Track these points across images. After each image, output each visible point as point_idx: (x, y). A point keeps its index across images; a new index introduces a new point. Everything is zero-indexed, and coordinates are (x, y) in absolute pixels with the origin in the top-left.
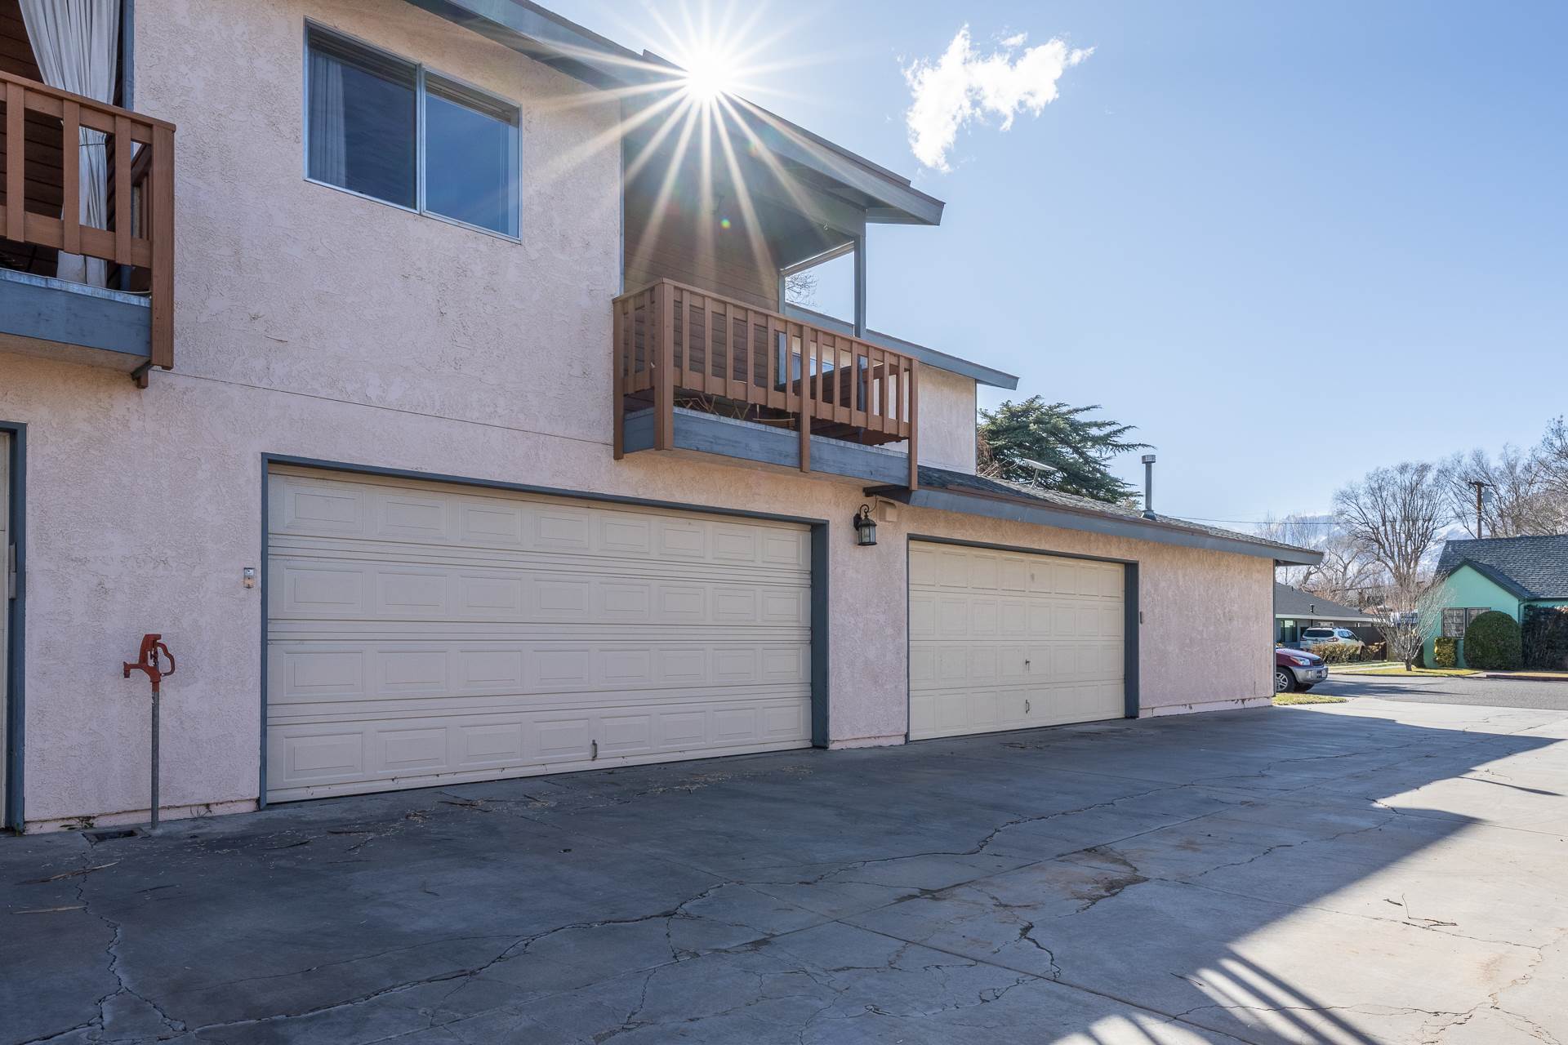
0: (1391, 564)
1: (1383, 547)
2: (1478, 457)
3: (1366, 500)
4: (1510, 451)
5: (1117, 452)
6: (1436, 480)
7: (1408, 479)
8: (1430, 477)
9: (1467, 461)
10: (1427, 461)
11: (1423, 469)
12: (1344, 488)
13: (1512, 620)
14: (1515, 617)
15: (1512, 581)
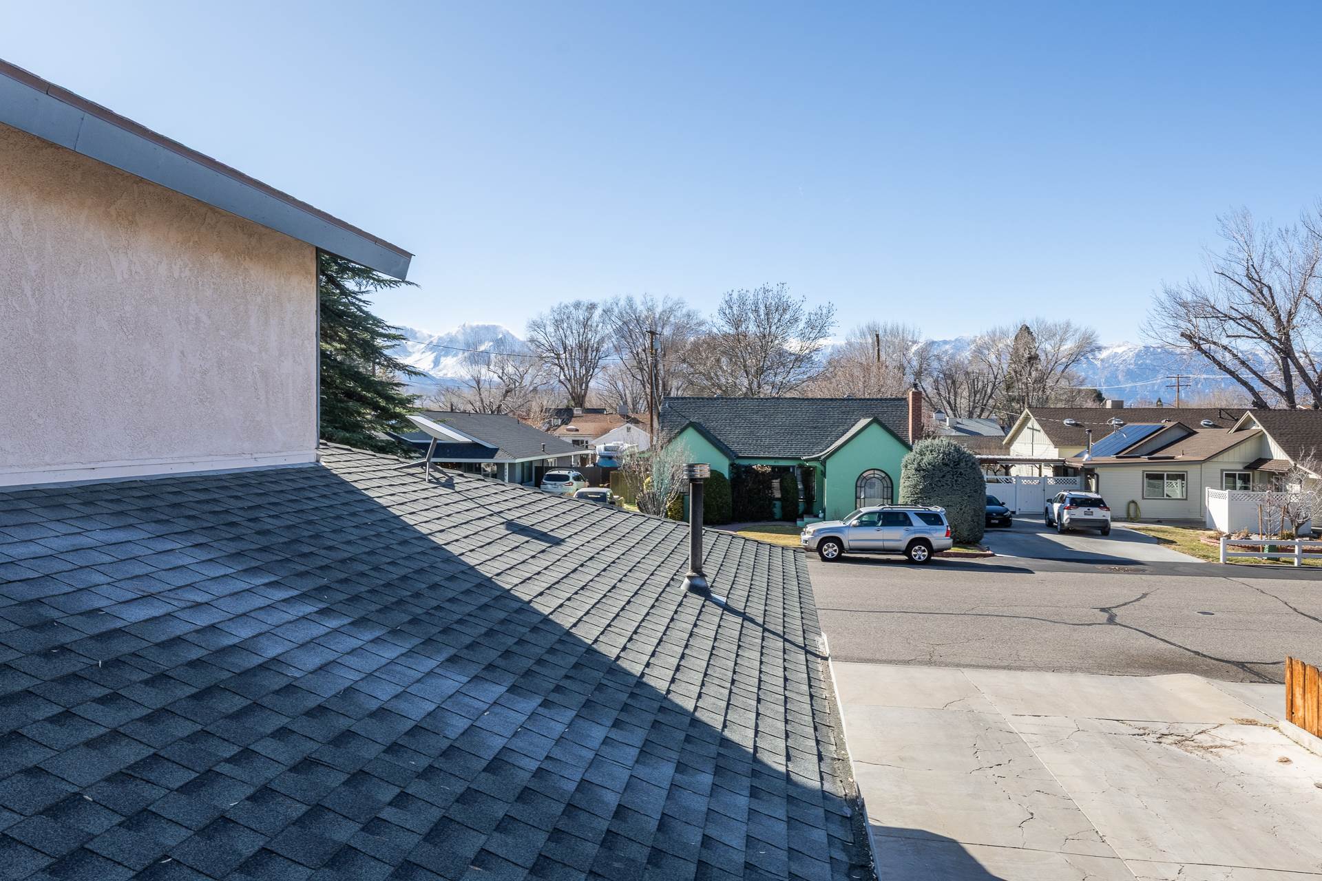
0: (569, 386)
1: (563, 370)
2: (630, 301)
3: (550, 329)
4: (648, 298)
5: (378, 287)
6: (602, 316)
7: (581, 315)
8: (598, 313)
9: (622, 303)
10: (594, 300)
11: (592, 307)
12: (536, 318)
13: (725, 478)
14: (727, 476)
15: (719, 440)
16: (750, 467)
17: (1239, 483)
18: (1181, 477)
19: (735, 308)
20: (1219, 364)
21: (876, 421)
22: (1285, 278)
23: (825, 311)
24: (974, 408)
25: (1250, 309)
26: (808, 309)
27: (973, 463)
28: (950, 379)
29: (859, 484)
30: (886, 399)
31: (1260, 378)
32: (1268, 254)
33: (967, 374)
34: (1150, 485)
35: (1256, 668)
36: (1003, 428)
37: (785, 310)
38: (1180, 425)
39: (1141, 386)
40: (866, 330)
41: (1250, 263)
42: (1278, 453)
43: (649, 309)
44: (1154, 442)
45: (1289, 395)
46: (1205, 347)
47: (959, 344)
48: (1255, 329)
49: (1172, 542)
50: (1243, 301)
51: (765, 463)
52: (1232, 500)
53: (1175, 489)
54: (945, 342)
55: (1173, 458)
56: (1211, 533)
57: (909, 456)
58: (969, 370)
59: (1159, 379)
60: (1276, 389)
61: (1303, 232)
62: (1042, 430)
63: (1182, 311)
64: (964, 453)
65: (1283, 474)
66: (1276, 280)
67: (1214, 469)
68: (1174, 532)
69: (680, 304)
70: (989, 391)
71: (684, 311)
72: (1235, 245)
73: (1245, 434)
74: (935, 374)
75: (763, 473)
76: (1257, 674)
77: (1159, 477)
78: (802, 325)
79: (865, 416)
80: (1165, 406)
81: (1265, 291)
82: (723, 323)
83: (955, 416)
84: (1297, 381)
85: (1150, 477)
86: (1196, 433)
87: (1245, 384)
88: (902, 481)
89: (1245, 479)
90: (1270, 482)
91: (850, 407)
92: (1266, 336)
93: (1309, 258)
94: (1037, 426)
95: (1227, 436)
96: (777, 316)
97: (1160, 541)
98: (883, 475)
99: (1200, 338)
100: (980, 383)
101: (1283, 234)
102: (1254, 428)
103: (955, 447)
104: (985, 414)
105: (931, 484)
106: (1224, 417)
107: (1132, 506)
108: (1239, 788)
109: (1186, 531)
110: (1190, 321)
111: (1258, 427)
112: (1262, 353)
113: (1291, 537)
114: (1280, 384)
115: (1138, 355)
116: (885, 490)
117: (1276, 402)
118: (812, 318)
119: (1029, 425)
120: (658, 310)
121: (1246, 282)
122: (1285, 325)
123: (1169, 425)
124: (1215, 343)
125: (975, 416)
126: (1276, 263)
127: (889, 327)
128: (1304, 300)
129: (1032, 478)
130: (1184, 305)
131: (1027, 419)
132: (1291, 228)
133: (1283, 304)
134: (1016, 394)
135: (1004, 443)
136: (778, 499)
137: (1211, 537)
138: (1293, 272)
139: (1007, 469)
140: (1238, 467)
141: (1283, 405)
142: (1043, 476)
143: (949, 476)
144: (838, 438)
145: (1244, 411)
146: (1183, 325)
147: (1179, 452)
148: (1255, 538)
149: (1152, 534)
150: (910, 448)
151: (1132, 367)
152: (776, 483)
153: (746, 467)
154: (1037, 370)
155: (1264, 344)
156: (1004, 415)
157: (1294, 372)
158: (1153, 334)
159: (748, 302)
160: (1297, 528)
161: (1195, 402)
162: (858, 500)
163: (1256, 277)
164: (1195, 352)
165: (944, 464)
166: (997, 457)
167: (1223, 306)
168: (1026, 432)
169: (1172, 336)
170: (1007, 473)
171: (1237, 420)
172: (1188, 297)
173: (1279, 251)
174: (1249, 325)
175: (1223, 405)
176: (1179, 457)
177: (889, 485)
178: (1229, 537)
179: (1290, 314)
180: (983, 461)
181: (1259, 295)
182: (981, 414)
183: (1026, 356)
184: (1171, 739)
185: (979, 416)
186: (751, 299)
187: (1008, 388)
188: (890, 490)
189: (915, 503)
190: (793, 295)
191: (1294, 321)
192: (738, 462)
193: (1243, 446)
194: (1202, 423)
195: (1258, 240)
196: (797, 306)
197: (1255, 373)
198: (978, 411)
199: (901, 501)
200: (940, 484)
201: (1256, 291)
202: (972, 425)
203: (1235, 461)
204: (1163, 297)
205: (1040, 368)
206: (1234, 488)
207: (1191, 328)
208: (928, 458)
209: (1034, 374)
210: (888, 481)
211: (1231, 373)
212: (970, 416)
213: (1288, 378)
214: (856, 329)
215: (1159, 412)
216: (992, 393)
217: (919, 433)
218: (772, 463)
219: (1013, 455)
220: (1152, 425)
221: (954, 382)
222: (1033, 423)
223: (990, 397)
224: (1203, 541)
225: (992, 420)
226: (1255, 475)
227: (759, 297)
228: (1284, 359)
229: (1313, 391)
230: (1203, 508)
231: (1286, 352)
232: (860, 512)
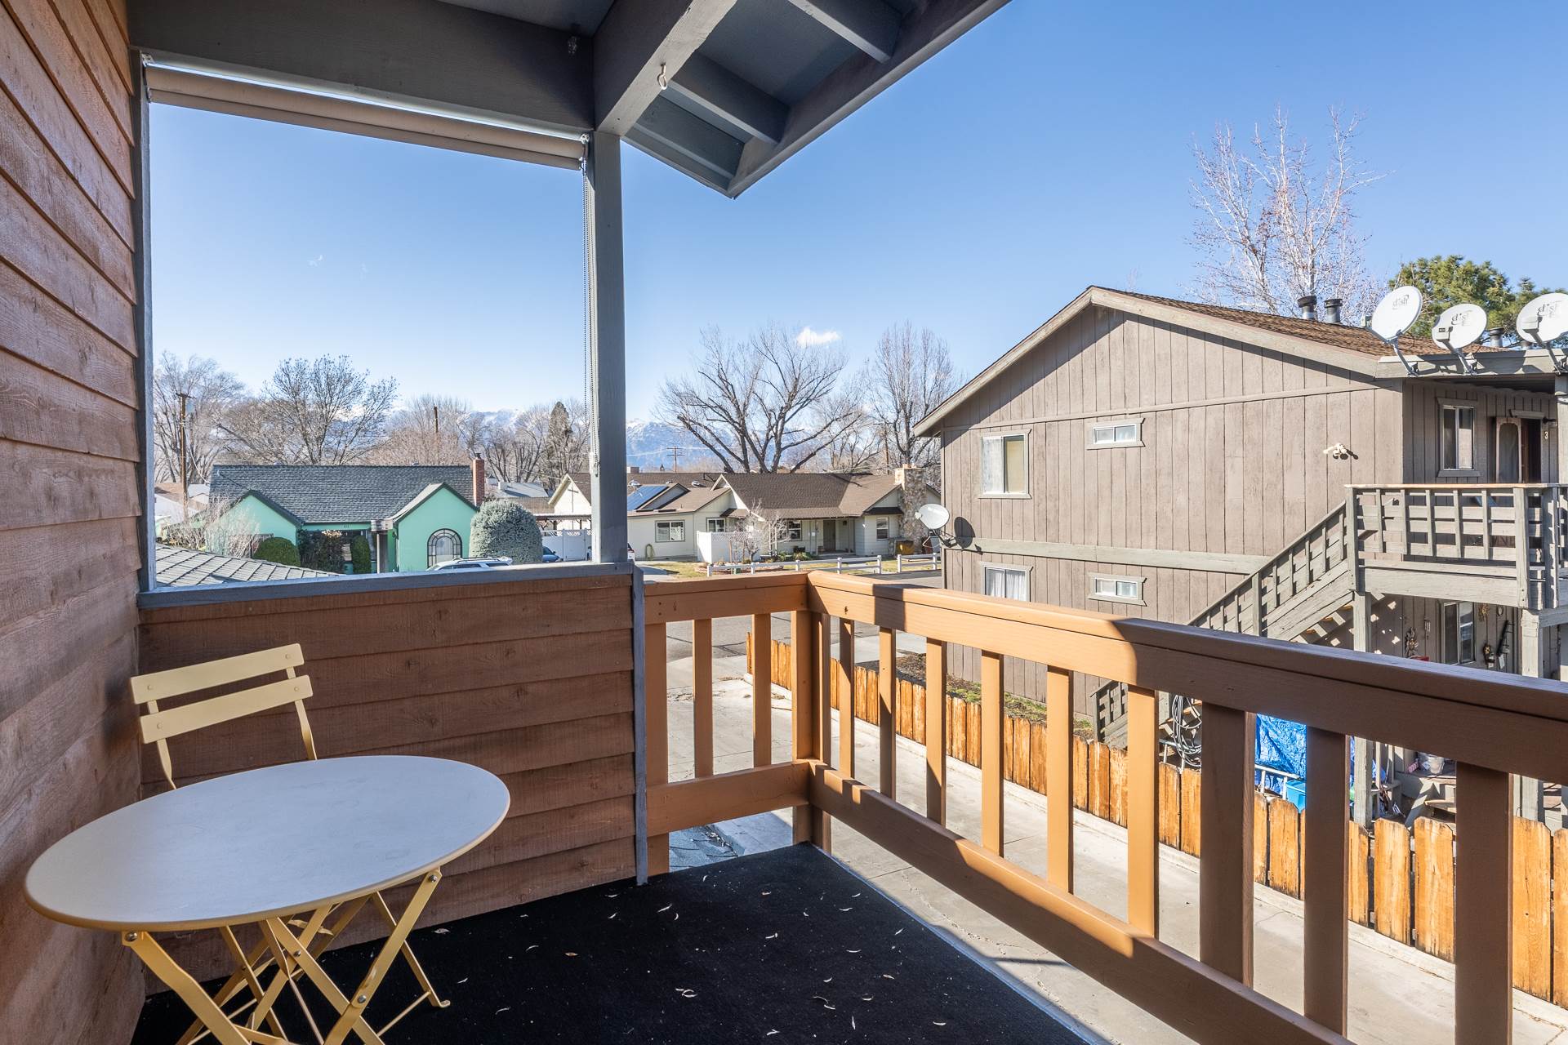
13: (292, 545)
14: (294, 542)
15: (283, 508)
16: (319, 532)
17: (717, 527)
18: (681, 524)
19: (293, 376)
20: (702, 440)
21: (445, 486)
22: (742, 380)
23: (387, 385)
24: (521, 473)
25: (721, 401)
26: (372, 381)
27: (532, 520)
28: (500, 448)
29: (430, 544)
30: (447, 467)
31: (728, 450)
32: (731, 361)
33: (515, 444)
34: (660, 531)
35: (730, 648)
36: (546, 490)
37: (348, 382)
38: (679, 486)
39: (649, 455)
40: (420, 401)
41: (720, 367)
42: (740, 504)
43: (169, 369)
44: (662, 499)
45: (745, 463)
46: (694, 426)
47: (502, 417)
48: (724, 415)
49: (677, 572)
50: (715, 394)
51: (335, 528)
52: (713, 538)
53: (676, 534)
54: (489, 414)
55: (675, 510)
56: (702, 564)
57: (477, 516)
58: (517, 440)
59: (661, 450)
60: (738, 459)
61: (752, 348)
62: (580, 492)
63: (678, 400)
64: (524, 512)
65: (743, 519)
66: (735, 380)
67: (701, 518)
68: (677, 566)
69: (210, 364)
70: (533, 459)
71: (218, 372)
72: (711, 353)
73: (720, 491)
74: (486, 443)
75: (334, 539)
76: (732, 651)
77: (666, 525)
78: (365, 397)
79: (433, 482)
80: (666, 471)
81: (730, 387)
82: (278, 390)
83: (505, 481)
84: (750, 452)
85: (661, 525)
86: (689, 491)
87: (719, 454)
88: (471, 538)
89: (721, 523)
90: (736, 525)
91: (417, 474)
92: (731, 421)
93: (755, 367)
94: (576, 488)
95: (709, 493)
96: (339, 387)
97: (668, 572)
98: (453, 534)
99: (690, 421)
100: (526, 452)
101: (741, 347)
102: (725, 487)
103: (517, 507)
104: (531, 479)
105: (497, 539)
106: (707, 479)
107: (649, 548)
108: (723, 716)
109: (685, 564)
110: (683, 407)
111: (728, 486)
112: (729, 432)
113: (749, 562)
114: (740, 455)
115: (645, 430)
116: (455, 547)
117: (738, 468)
118: (375, 390)
119: (570, 487)
120: (184, 369)
121: (718, 380)
122: (741, 414)
123: (671, 485)
124: (700, 424)
125: (522, 480)
126: (737, 369)
127: (443, 400)
128: (752, 395)
129: (573, 531)
130: (679, 395)
131: (568, 482)
132: (746, 345)
133: (741, 398)
134: (555, 461)
135: (549, 503)
136: (348, 562)
137: (701, 567)
138: (746, 375)
139: (555, 524)
140: (716, 516)
141: (742, 470)
142: (583, 528)
143: (512, 532)
144: (407, 502)
145: (718, 475)
146: (679, 410)
147: (678, 506)
148: (728, 565)
149: (663, 568)
150: (477, 510)
151: (641, 439)
152: (346, 548)
153: (314, 533)
154: (572, 441)
155: (730, 426)
156: (546, 479)
157: (748, 446)
158: (659, 417)
159: (307, 371)
160: (752, 556)
161: (687, 468)
162: (430, 558)
163: (723, 377)
164: (687, 430)
165: (508, 522)
166: (546, 515)
167: (704, 398)
168: (567, 494)
169: (672, 419)
170: (555, 528)
171: (715, 481)
172: (682, 390)
173: (738, 360)
174: (721, 412)
175: (705, 470)
176: (679, 510)
177: (459, 542)
178: (712, 565)
179: (745, 405)
180: (539, 518)
181: (726, 391)
182: (527, 479)
183: (563, 429)
184: (684, 697)
185: (526, 481)
186: (310, 368)
187: (550, 455)
188: (459, 547)
189: (485, 556)
190: (356, 368)
191: (747, 411)
192: (304, 528)
193: (719, 500)
194: (693, 483)
195: (725, 350)
196: (361, 380)
197: (725, 447)
198: (525, 475)
199: (471, 555)
200: (505, 539)
201: (724, 388)
202: (520, 488)
203: (714, 511)
204: (665, 388)
205: (575, 440)
206: (715, 531)
207: (684, 413)
208: (494, 517)
209: (570, 444)
210: (457, 539)
211: (711, 447)
212: (518, 480)
213: (745, 451)
214: (411, 401)
215: (663, 476)
216: (536, 461)
217: (482, 498)
218: (342, 528)
219: (557, 513)
220: (660, 486)
221: (503, 451)
222: (573, 485)
223: (534, 464)
224: (696, 570)
225: (536, 484)
226: (727, 521)
227: (320, 368)
228: (742, 437)
229: (759, 460)
230: (695, 546)
231: (743, 432)
232: (437, 566)
